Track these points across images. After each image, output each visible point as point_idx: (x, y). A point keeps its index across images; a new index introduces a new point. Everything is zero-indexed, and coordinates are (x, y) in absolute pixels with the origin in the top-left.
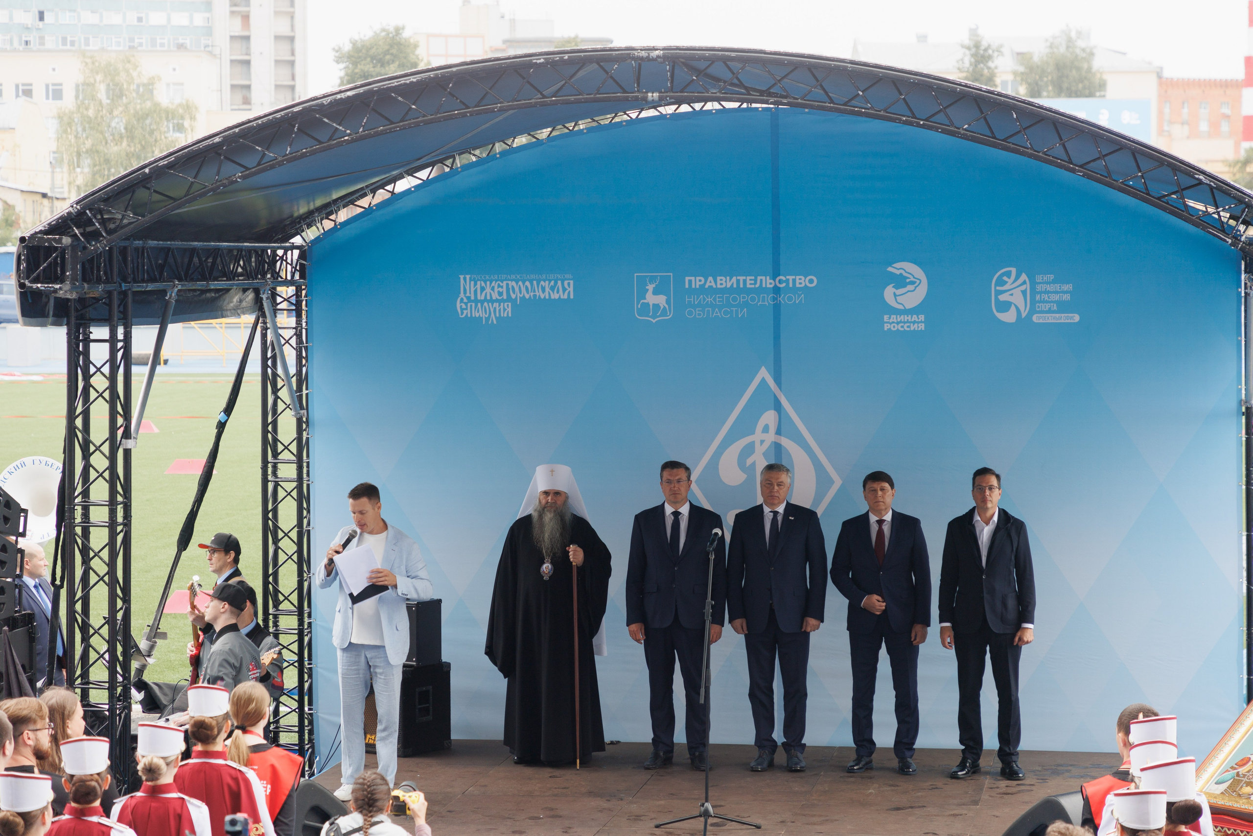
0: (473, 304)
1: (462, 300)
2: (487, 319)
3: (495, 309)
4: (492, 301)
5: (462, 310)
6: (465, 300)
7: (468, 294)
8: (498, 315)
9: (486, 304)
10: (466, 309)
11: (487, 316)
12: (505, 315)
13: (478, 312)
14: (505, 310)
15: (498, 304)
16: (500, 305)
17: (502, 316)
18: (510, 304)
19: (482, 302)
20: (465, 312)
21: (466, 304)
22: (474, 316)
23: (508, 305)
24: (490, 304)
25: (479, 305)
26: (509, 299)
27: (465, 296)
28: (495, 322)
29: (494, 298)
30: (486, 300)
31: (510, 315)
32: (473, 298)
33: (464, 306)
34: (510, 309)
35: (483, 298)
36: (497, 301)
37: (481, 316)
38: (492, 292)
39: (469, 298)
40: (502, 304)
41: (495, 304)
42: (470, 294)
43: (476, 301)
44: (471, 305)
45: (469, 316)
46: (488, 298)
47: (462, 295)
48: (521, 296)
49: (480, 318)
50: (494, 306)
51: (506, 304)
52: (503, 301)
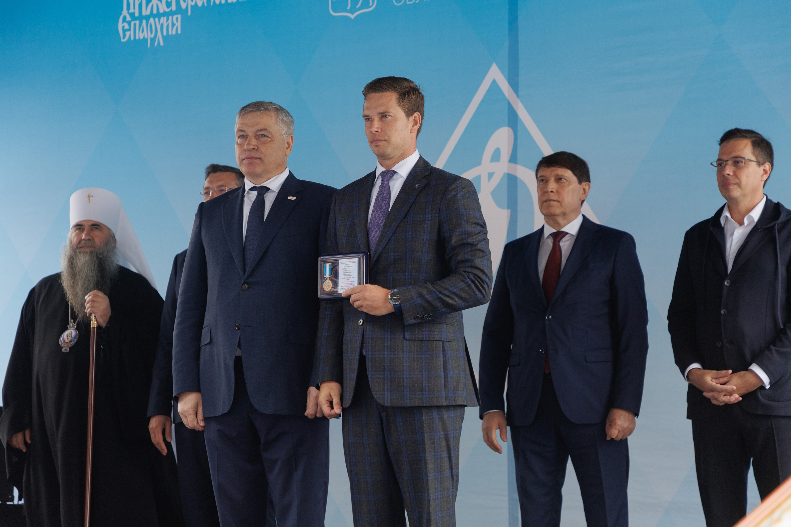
0: (137, 22)
1: (124, 20)
2: (153, 40)
3: (162, 26)
4: (159, 15)
5: (124, 31)
6: (128, 18)
7: (131, 10)
8: (165, 34)
9: (151, 20)
10: (129, 30)
11: (152, 36)
12: (174, 32)
13: (143, 32)
14: (173, 25)
15: (165, 18)
16: (168, 20)
17: (170, 33)
18: (179, 16)
19: (147, 18)
20: (128, 34)
21: (129, 23)
22: (137, 38)
23: (177, 19)
24: (157, 19)
25: (144, 22)
26: (179, 10)
27: (128, 13)
28: (162, 43)
29: (161, 11)
30: (152, 15)
31: (179, 32)
32: (137, 14)
33: (127, 27)
34: (179, 24)
35: (148, 13)
36: (165, 14)
37: (146, 37)
38: (159, 3)
39: (132, 15)
40: (170, 18)
41: (162, 18)
42: (134, 8)
43: (141, 18)
44: (135, 24)
45: (132, 38)
46: (155, 12)
47: (125, 12)
48: (193, 3)
49: (145, 40)
50: (161, 21)
51: (175, 17)
52: (172, 13)
